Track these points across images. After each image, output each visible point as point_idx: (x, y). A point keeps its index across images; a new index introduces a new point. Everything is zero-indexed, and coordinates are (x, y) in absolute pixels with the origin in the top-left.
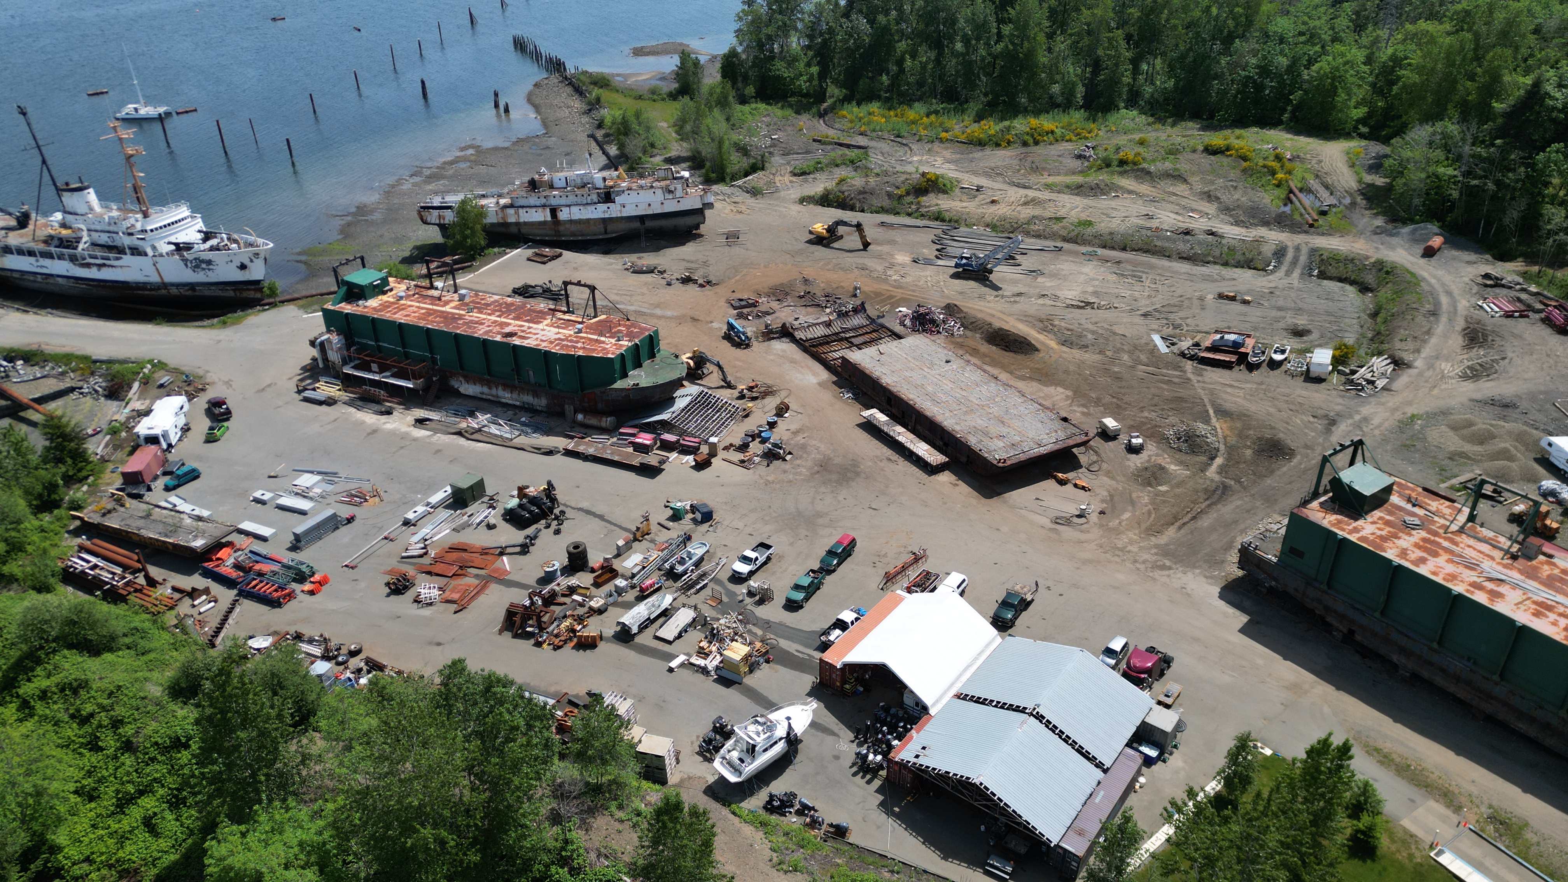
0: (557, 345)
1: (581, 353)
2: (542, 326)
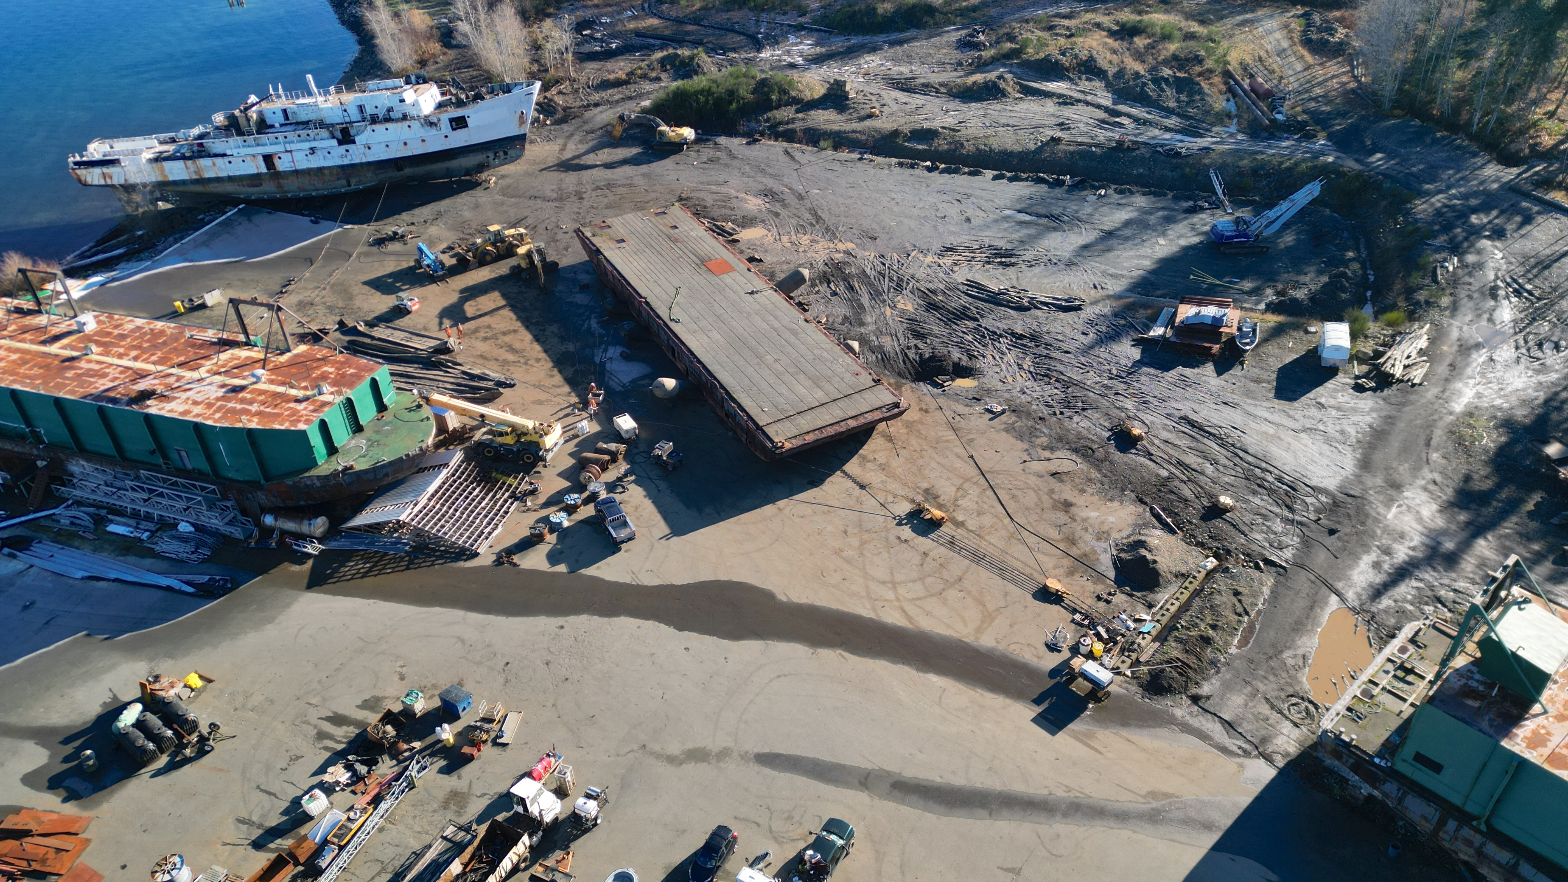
0: (219, 409)
1: (254, 424)
2: (202, 372)
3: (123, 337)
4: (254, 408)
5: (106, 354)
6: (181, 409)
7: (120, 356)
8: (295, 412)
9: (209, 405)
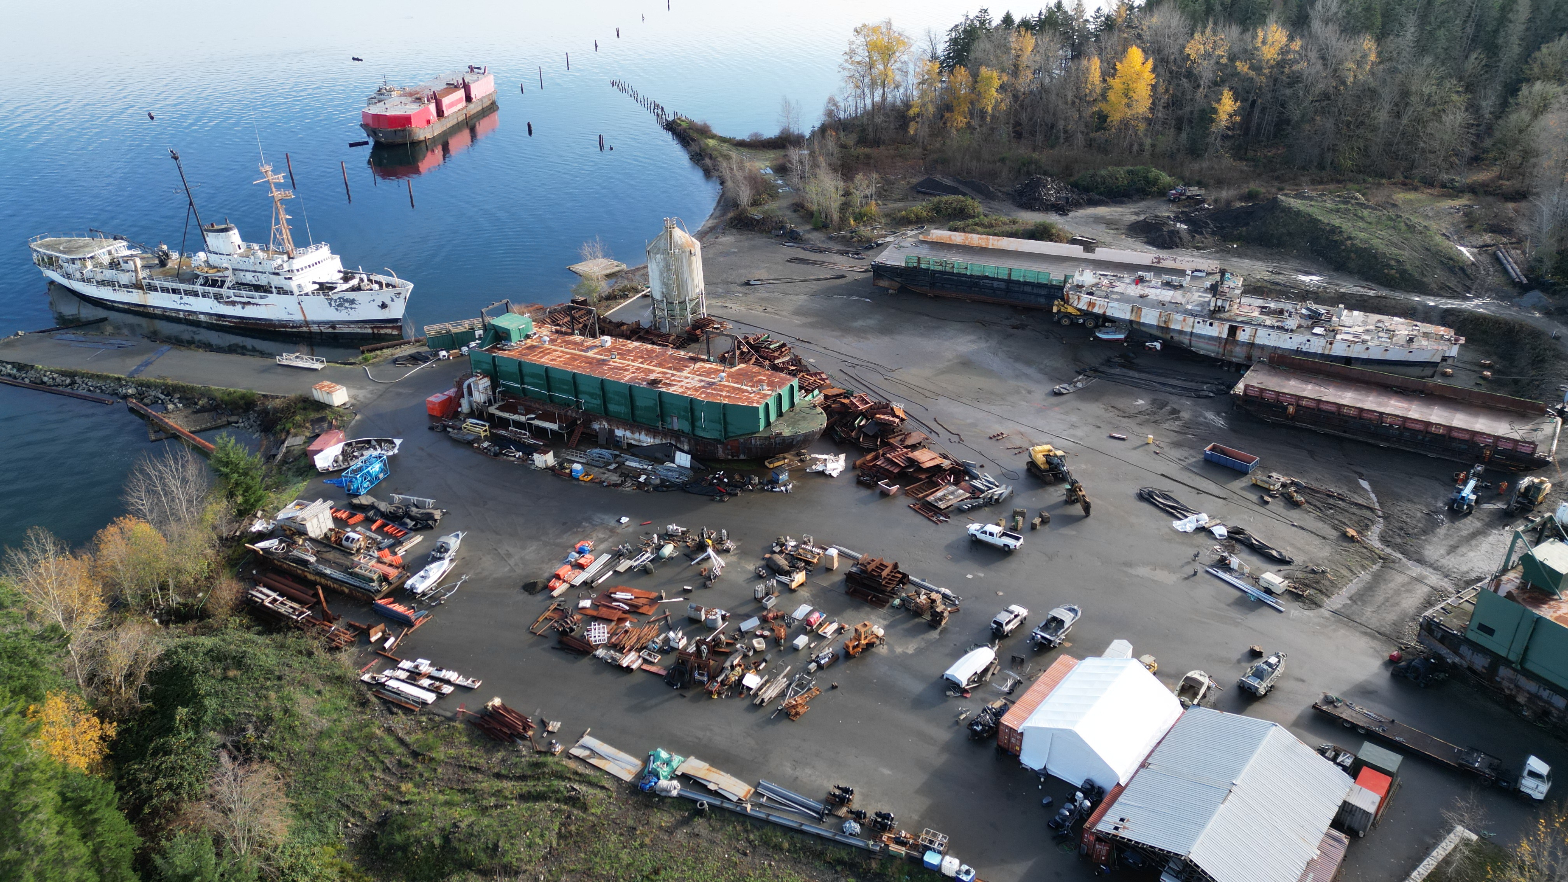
0: (702, 393)
1: (726, 402)
2: (685, 373)
3: (630, 351)
4: (724, 393)
5: (624, 359)
6: (680, 390)
7: (633, 361)
8: (749, 398)
9: (696, 390)
